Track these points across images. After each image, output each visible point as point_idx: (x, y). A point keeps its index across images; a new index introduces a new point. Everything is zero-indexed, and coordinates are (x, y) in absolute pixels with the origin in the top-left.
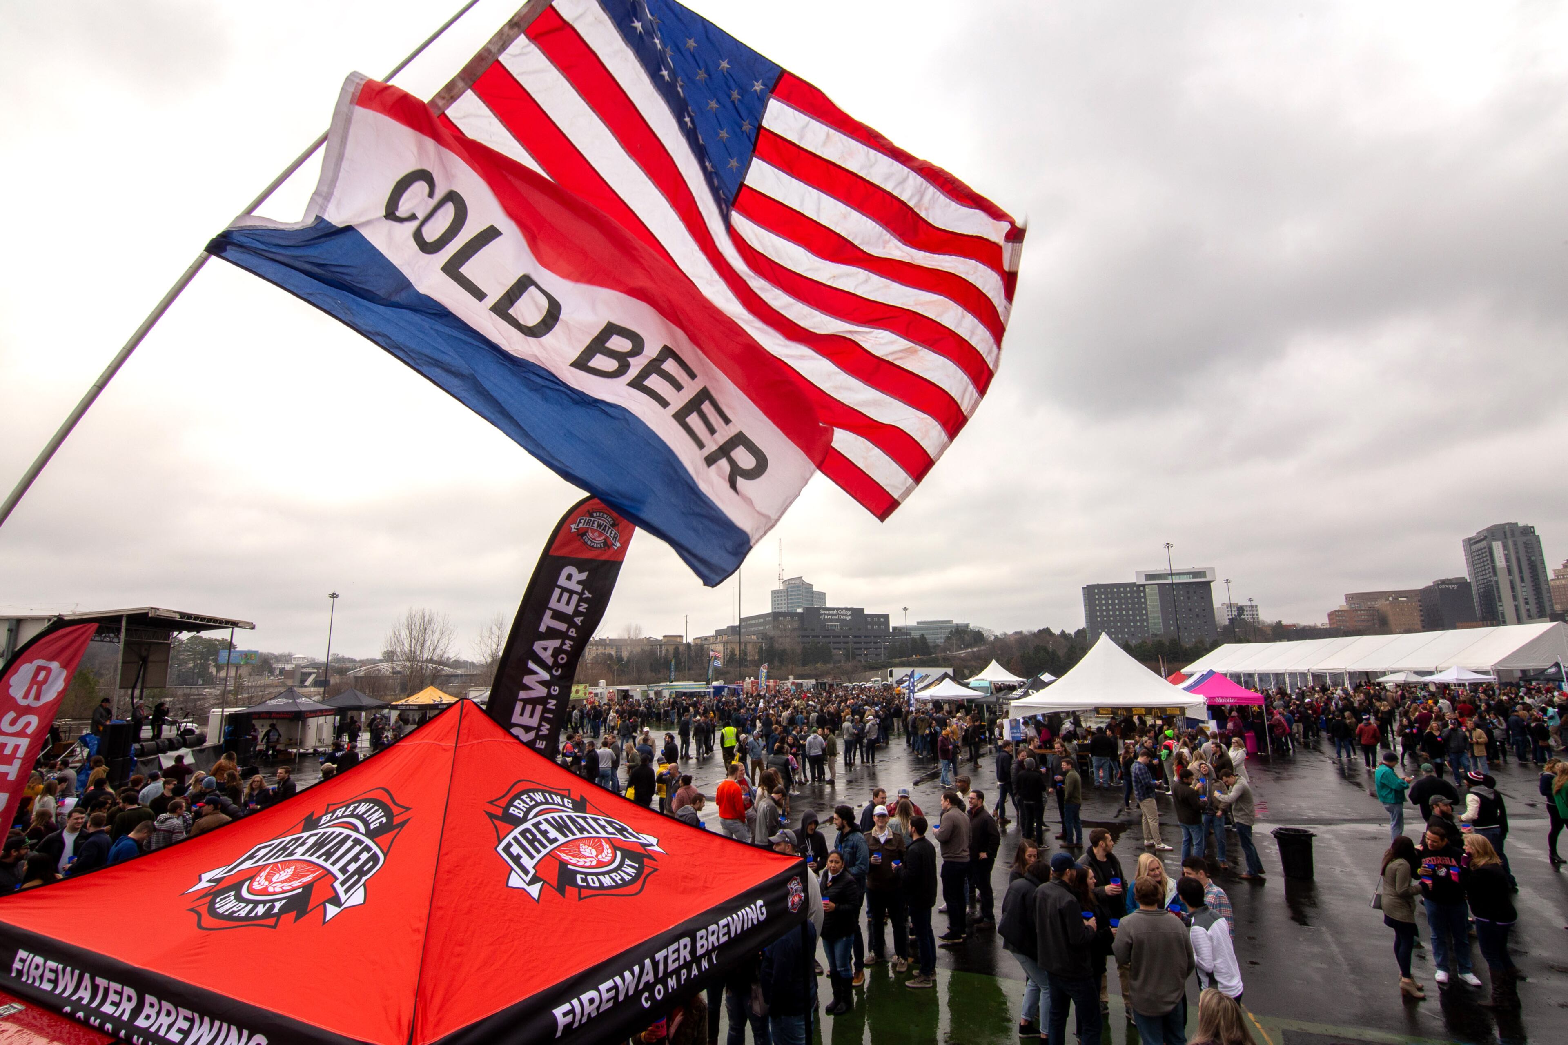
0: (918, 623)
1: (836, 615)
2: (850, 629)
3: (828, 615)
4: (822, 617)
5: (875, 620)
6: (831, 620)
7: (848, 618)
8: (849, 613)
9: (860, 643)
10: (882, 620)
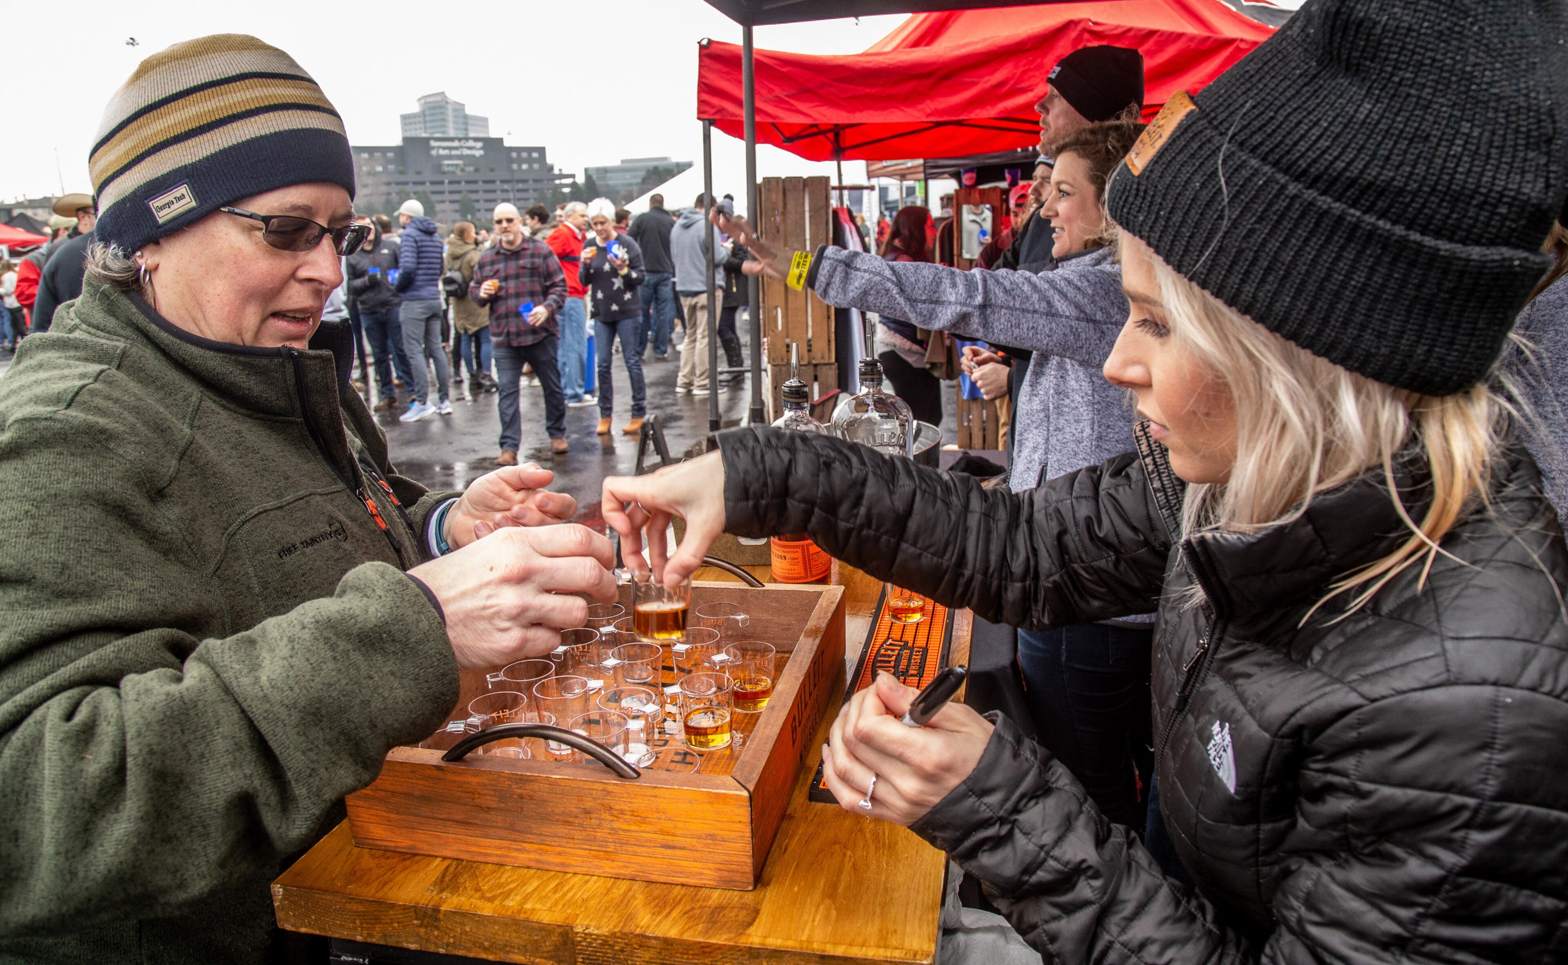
0: (623, 161)
1: (457, 148)
2: (476, 170)
3: (444, 148)
4: (434, 152)
5: (524, 155)
6: (450, 157)
7: (478, 153)
8: (479, 145)
9: (494, 191)
10: (535, 155)
